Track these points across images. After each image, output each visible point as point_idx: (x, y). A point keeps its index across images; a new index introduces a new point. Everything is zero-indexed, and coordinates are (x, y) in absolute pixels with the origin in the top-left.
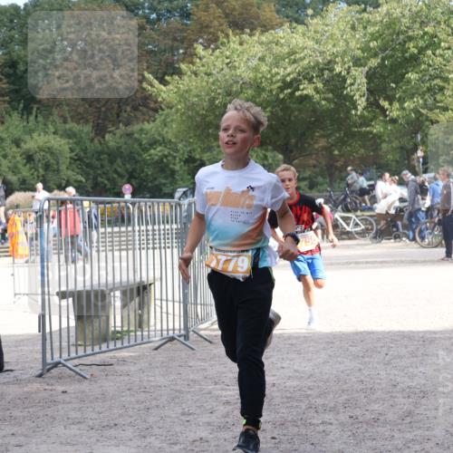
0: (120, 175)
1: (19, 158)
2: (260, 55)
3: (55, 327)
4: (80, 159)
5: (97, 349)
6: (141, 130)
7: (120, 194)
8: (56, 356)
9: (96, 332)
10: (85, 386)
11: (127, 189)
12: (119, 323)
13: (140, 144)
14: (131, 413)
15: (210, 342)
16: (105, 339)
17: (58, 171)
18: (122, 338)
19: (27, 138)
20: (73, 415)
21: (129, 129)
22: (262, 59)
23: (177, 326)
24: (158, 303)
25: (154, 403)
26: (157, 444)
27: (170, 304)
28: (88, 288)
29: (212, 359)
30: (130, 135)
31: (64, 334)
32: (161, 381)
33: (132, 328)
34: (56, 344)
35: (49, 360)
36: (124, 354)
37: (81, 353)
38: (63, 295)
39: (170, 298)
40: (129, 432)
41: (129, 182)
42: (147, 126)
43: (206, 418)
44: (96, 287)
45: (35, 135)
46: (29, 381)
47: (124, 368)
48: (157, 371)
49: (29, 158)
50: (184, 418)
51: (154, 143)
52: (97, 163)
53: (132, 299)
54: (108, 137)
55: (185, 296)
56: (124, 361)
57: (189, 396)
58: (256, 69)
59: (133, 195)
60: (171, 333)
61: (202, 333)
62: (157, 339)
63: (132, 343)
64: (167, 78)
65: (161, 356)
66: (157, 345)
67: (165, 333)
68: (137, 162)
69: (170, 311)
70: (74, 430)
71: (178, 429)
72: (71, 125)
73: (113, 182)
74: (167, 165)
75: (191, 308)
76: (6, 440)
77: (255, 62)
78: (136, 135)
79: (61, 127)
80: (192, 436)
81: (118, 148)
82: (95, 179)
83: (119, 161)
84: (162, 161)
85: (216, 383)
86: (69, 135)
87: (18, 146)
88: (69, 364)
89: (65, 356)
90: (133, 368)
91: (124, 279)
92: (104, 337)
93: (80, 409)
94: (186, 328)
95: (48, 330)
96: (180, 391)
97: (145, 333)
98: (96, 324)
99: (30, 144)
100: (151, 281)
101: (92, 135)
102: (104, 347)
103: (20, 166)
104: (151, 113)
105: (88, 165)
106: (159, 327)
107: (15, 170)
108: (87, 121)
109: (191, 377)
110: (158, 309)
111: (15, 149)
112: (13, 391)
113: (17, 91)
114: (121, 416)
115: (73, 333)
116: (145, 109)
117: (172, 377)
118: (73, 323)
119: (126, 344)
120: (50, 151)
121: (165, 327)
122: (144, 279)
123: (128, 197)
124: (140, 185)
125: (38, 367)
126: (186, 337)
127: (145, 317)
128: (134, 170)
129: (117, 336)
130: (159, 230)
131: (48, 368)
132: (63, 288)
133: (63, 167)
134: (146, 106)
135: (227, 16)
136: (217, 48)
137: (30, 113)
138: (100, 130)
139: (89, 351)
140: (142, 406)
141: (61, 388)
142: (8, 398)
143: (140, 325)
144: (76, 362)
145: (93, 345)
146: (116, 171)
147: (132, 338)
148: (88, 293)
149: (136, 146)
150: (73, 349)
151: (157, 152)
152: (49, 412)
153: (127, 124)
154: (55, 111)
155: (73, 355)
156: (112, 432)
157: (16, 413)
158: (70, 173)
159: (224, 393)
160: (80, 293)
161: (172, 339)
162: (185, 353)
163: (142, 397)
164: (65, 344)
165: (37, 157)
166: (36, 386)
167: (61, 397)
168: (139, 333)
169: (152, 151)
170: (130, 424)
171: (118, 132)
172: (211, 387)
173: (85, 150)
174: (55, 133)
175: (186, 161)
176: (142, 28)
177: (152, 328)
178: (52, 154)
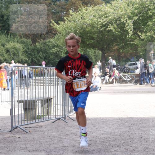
0: (41, 58)
1: (4, 51)
2: (94, 14)
3: (16, 114)
4: (26, 52)
5: (31, 122)
6: (49, 41)
7: (41, 65)
8: (17, 124)
9: (31, 116)
10: (27, 136)
11: (44, 63)
12: (40, 113)
13: (49, 47)
15: (73, 120)
16: (35, 118)
17: (18, 56)
18: (41, 118)
19: (7, 43)
20: (22, 146)
21: (45, 41)
23: (61, 114)
24: (54, 105)
25: (52, 142)
27: (59, 106)
28: (29, 99)
29: (74, 126)
30: (45, 43)
31: (20, 116)
32: (55, 134)
33: (45, 115)
34: (17, 120)
35: (14, 126)
36: (42, 124)
37: (26, 123)
38: (19, 102)
39: (59, 103)
40: (43, 153)
41: (44, 61)
42: (51, 40)
43: (71, 148)
44: (32, 99)
45: (10, 42)
46: (6, 133)
47: (42, 129)
48: (54, 131)
49: (8, 51)
50: (64, 148)
51: (54, 46)
52: (33, 53)
53: (45, 104)
54: (37, 44)
55: (65, 103)
56: (41, 127)
57: (65, 140)
58: (92, 19)
59: (46, 65)
60: (59, 116)
61: (70, 117)
62: (54, 119)
63: (45, 120)
64: (59, 22)
65: (55, 125)
66: (54, 121)
67: (57, 116)
68: (47, 53)
69: (59, 108)
70: (23, 152)
71: (61, 152)
72: (24, 39)
73: (39, 60)
74: (59, 55)
75: (66, 107)
77: (92, 17)
78: (48, 43)
79: (20, 40)
81: (41, 48)
82: (32, 59)
83: (41, 53)
84: (57, 53)
85: (75, 136)
86: (22, 43)
87: (4, 46)
88: (21, 127)
89: (20, 124)
90: (45, 129)
91: (42, 96)
92: (34, 118)
93: (25, 144)
94: (65, 115)
95: (14, 115)
96: (62, 138)
97: (50, 116)
98: (31, 113)
99: (8, 46)
100: (52, 97)
101: (31, 43)
102: (34, 121)
103: (4, 54)
104: (53, 35)
105: (29, 54)
106: (54, 114)
107: (2, 55)
108: (29, 38)
109: (66, 133)
110: (54, 108)
111: (2, 48)
113: (4, 26)
114: (40, 147)
115: (23, 116)
116: (51, 34)
117: (59, 133)
118: (23, 112)
120: (15, 48)
121: (57, 114)
122: (50, 96)
123: (44, 66)
124: (48, 62)
125: (10, 128)
126: (65, 118)
127: (50, 110)
128: (46, 56)
129: (39, 117)
130: (55, 79)
131: (13, 129)
132: (20, 99)
133: (20, 55)
134: (51, 32)
137: (8, 35)
138: (34, 41)
140: (48, 143)
141: (18, 136)
143: (48, 114)
144: (24, 126)
145: (30, 121)
146: (40, 57)
147: (45, 118)
148: (29, 101)
149: (47, 47)
150: (23, 122)
151: (55, 50)
152: (13, 145)
153: (44, 39)
155: (23, 124)
156: (37, 153)
157: (1, 145)
158: (23, 57)
159: (78, 139)
160: (26, 101)
161: (59, 119)
163: (48, 140)
164: (20, 120)
165: (11, 51)
166: (9, 135)
167: (18, 140)
168: (47, 116)
169: (53, 49)
170: (43, 150)
171: (41, 42)
172: (74, 137)
173: (28, 49)
174: (17, 42)
175: (66, 53)
176: (50, 4)
177: (52, 115)
178: (16, 50)
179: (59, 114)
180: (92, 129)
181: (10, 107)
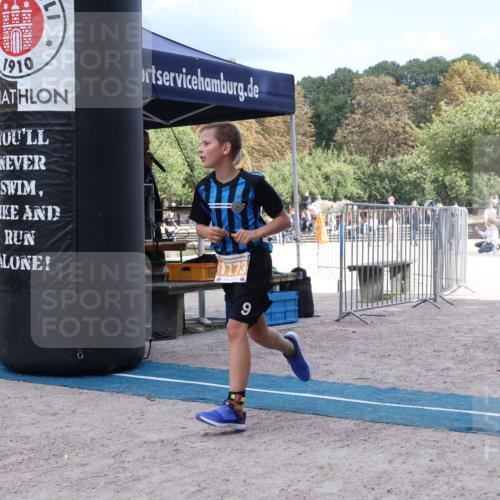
0: (387, 191)
1: (320, 178)
2: (488, 109)
3: (349, 289)
4: (360, 179)
5: (375, 305)
6: (402, 160)
8: (349, 308)
9: (375, 293)
10: (367, 329)
12: (390, 289)
13: (401, 170)
14: (399, 348)
15: (451, 304)
16: (380, 299)
18: (391, 298)
19: (325, 164)
20: (360, 347)
21: (395, 159)
22: (490, 113)
23: (429, 292)
24: (417, 277)
25: (415, 343)
26: (418, 369)
27: (425, 278)
28: (371, 264)
29: (453, 315)
30: (395, 164)
31: (354, 295)
32: (419, 328)
33: (399, 292)
34: (349, 300)
35: (344, 311)
36: (393, 309)
37: (365, 307)
38: (352, 268)
39: (425, 273)
40: (398, 361)
41: (393, 195)
42: (406, 157)
43: (451, 354)
44: (375, 264)
45: (331, 162)
46: (330, 324)
47: (393, 319)
48: (415, 322)
49: (327, 178)
50: (436, 354)
51: (410, 170)
52: (371, 182)
54: (380, 164)
55: (435, 273)
56: (393, 314)
57: (438, 339)
58: (485, 119)
60: (424, 297)
61: (445, 297)
62: (415, 300)
63: (403, 301)
64: (422, 125)
65: (418, 311)
66: (415, 304)
67: (420, 296)
68: (399, 181)
69: (421, 281)
70: (362, 357)
72: (357, 158)
73: (382, 195)
74: (419, 185)
75: (438, 281)
76: (318, 361)
77: (484, 114)
78: (399, 164)
79: (349, 158)
80: (441, 366)
81: (386, 173)
82: (370, 193)
83: (387, 181)
84: (415, 181)
85: (456, 332)
86: (352, 162)
87: (320, 170)
88: (357, 314)
89: (354, 308)
90: (399, 319)
91: (390, 260)
92: (380, 297)
93: (365, 344)
94: (435, 294)
95: (343, 290)
96: (432, 336)
97: (407, 296)
98: (370, 291)
99: (328, 169)
100: (408, 261)
101: (369, 163)
102: (380, 303)
103: (321, 183)
104: (410, 149)
105: (366, 184)
106: (416, 292)
107: (318, 186)
108: (365, 154)
109: (439, 326)
111: (318, 172)
112: (321, 329)
113: (320, 133)
114: (392, 350)
115: (359, 294)
116: (405, 147)
117: (425, 326)
119: (394, 303)
120: (340, 173)
121: (420, 292)
123: (392, 204)
124: (400, 197)
125: (336, 315)
126: (435, 300)
127: (407, 285)
128: (397, 187)
129: (389, 297)
131: (343, 316)
132: (355, 264)
133: (349, 184)
134: (405, 144)
135: (465, 83)
136: (457, 105)
137: (329, 148)
138: (374, 160)
139: (370, 305)
140: (406, 344)
141: (351, 329)
142: (318, 334)
143: (403, 291)
144: (362, 313)
145: (372, 302)
146: (384, 188)
147: (399, 299)
148: (371, 268)
149: (398, 171)
150: (359, 304)
151: (412, 176)
152: (344, 344)
153: (392, 156)
154: (345, 147)
155: (359, 308)
156: (387, 360)
157: (323, 344)
158: (353, 188)
159: (462, 339)
160: (365, 267)
161: (425, 301)
162: (434, 310)
163: (406, 338)
164: (354, 301)
165: (332, 177)
166: (335, 327)
167: (352, 335)
168: (403, 296)
169: (409, 175)
170: (399, 355)
171: (387, 162)
172: (453, 334)
173: (363, 173)
174: (345, 161)
175: (433, 182)
176: (406, 92)
177: (412, 293)
178: (342, 175)
179: (425, 292)
180: (487, 321)
181: (338, 278)
